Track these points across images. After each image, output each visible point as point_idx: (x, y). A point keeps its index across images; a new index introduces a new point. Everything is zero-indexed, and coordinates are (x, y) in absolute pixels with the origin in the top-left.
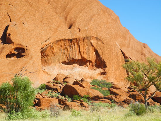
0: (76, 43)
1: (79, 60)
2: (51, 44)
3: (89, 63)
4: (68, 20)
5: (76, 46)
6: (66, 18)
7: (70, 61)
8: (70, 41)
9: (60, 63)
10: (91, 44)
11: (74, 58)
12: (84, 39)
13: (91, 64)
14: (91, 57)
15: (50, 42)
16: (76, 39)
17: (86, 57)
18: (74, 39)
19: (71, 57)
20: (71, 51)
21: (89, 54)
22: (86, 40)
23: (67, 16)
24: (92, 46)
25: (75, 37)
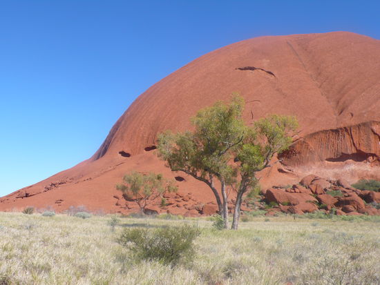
0: (346, 133)
1: (353, 154)
2: (302, 139)
3: (371, 157)
4: (340, 104)
5: (347, 136)
6: (338, 103)
7: (339, 156)
8: (336, 131)
9: (322, 160)
10: (373, 131)
11: (346, 153)
12: (359, 126)
13: (375, 158)
14: (373, 149)
15: (298, 138)
16: (345, 128)
17: (363, 149)
18: (341, 129)
19: (340, 152)
20: (340, 144)
21: (369, 145)
22: (362, 127)
23: (340, 99)
24: (375, 134)
25: (342, 126)
